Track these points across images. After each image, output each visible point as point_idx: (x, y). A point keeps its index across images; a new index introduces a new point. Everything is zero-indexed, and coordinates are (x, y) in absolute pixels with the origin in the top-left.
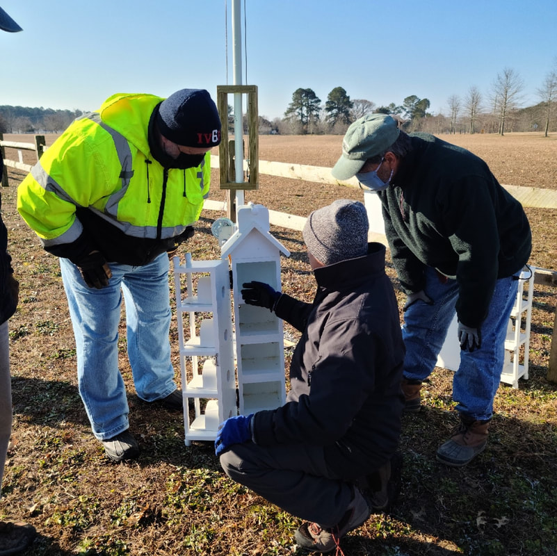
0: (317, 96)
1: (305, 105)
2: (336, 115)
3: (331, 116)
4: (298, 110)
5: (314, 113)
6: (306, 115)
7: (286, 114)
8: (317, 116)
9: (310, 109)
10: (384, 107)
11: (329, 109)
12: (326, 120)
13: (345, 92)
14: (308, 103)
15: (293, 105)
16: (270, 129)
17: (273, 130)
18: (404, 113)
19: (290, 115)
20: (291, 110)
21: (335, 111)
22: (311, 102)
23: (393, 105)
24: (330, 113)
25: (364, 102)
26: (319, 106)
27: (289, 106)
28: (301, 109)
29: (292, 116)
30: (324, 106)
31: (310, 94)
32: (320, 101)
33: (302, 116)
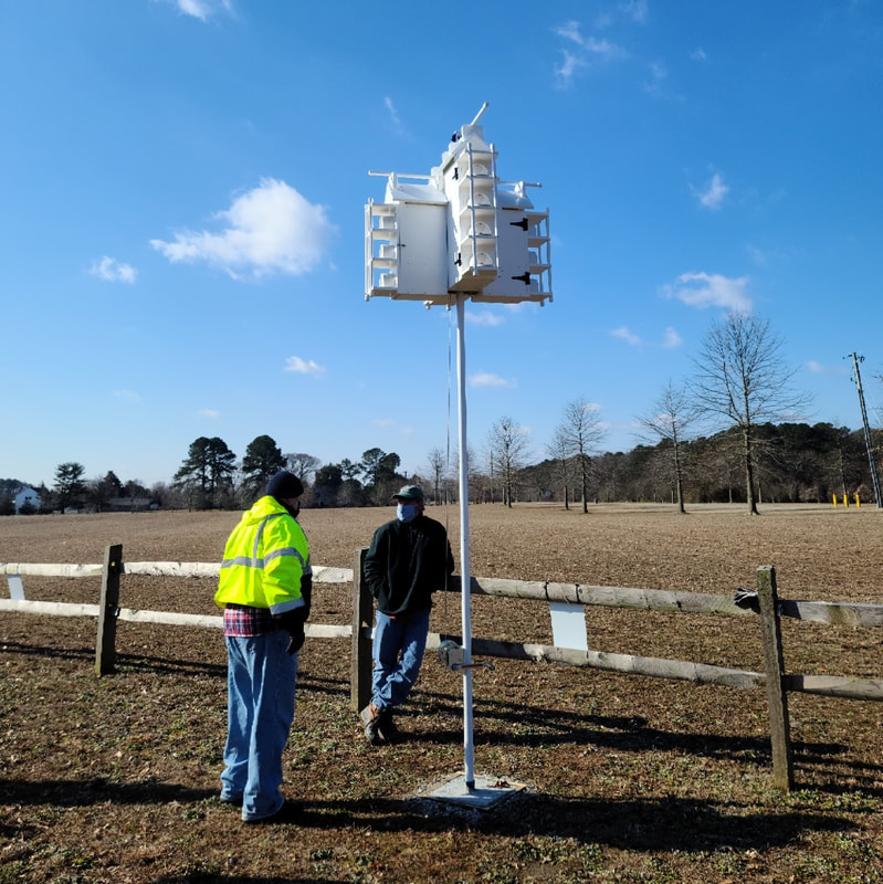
0: (229, 448)
1: (210, 464)
2: (259, 478)
3: (251, 479)
4: (196, 471)
5: (224, 474)
6: (210, 478)
7: (177, 477)
8: (229, 479)
9: (217, 469)
10: (334, 464)
11: (246, 470)
12: (244, 485)
13: (274, 443)
14: (215, 460)
15: (190, 463)
16: (147, 502)
17: (152, 503)
18: (364, 473)
19: (184, 479)
20: (184, 471)
21: (257, 472)
22: (220, 459)
23: (347, 462)
24: (249, 475)
25: (301, 457)
26: (233, 464)
27: (183, 465)
28: (203, 470)
29: (188, 480)
30: (240, 464)
31: (218, 445)
32: (234, 456)
33: (205, 479)
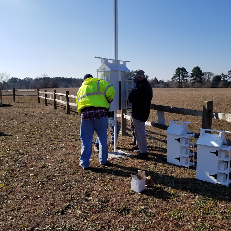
0: (186, 71)
1: (181, 75)
2: (195, 79)
3: (193, 79)
4: (177, 77)
5: (185, 78)
6: (181, 79)
7: (172, 79)
8: (186, 79)
9: (183, 76)
10: (219, 75)
11: (192, 77)
12: (191, 81)
13: (200, 69)
14: (182, 74)
15: (175, 75)
16: (165, 85)
17: (166, 86)
18: (228, 78)
19: (174, 79)
20: (174, 77)
21: (195, 77)
22: (184, 74)
23: (223, 74)
24: (192, 78)
25: (209, 73)
26: (188, 75)
27: (174, 75)
28: (179, 77)
29: (175, 80)
30: (190, 75)
31: (183, 70)
32: (188, 73)
33: (180, 79)
